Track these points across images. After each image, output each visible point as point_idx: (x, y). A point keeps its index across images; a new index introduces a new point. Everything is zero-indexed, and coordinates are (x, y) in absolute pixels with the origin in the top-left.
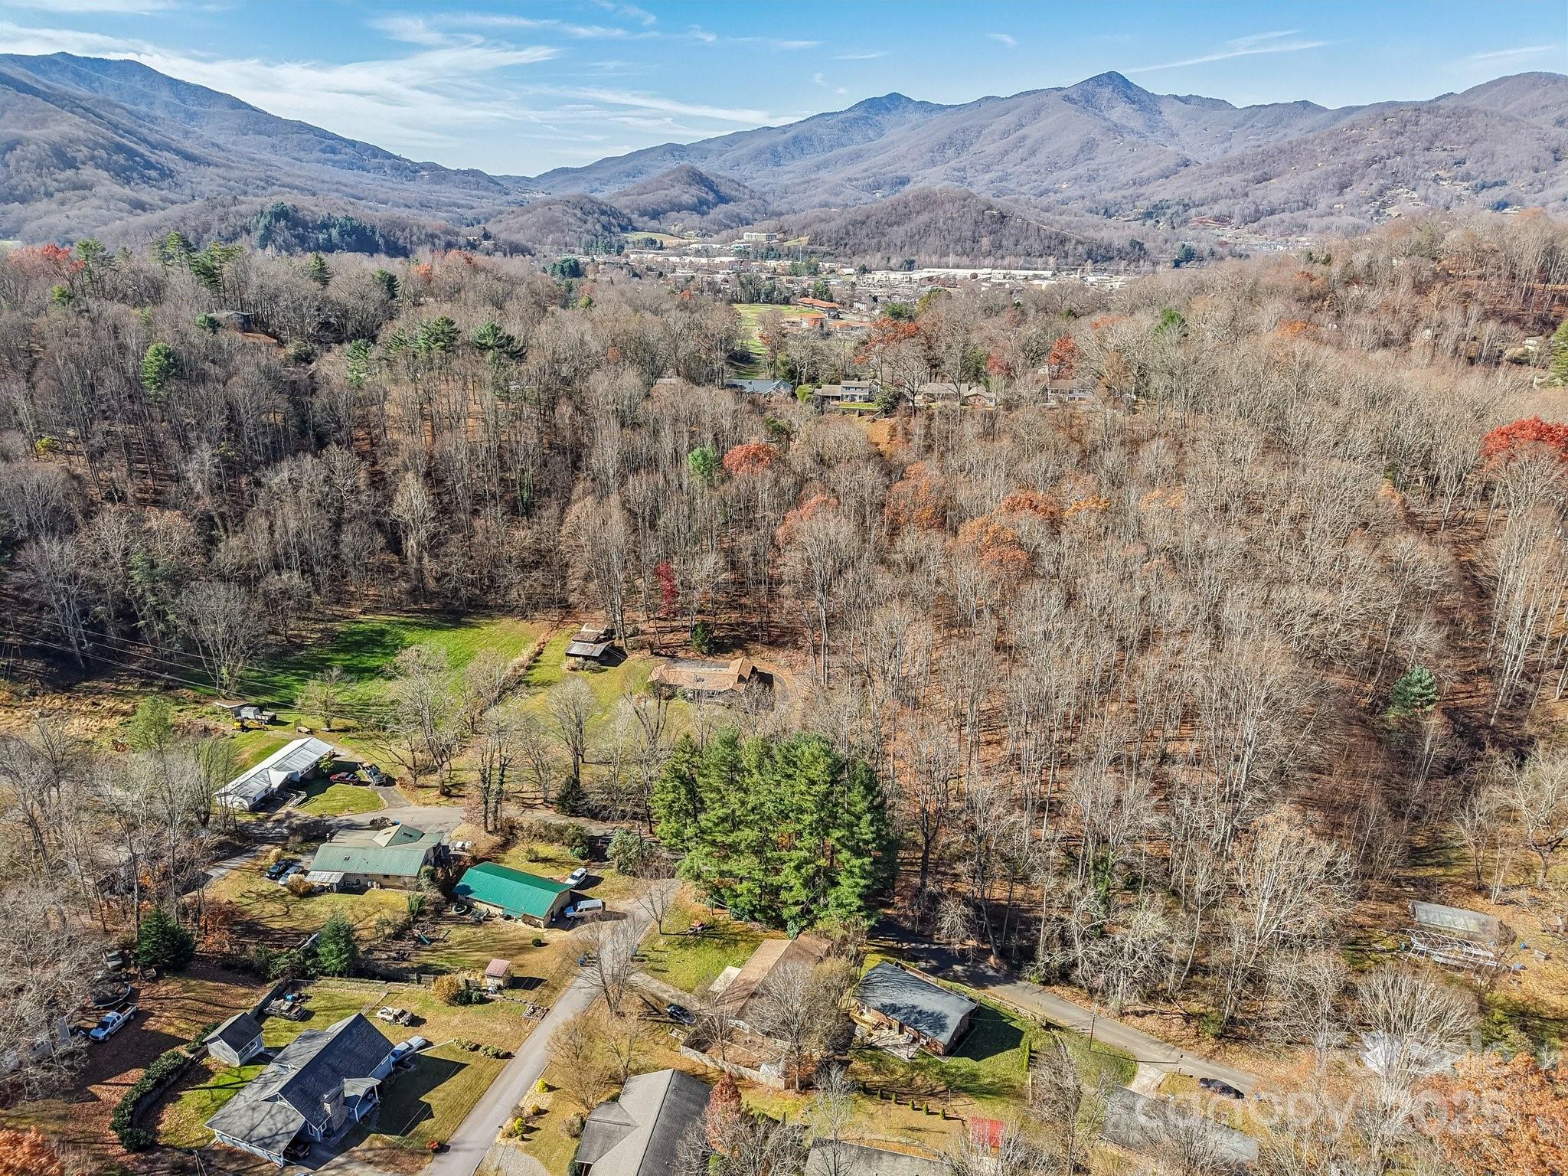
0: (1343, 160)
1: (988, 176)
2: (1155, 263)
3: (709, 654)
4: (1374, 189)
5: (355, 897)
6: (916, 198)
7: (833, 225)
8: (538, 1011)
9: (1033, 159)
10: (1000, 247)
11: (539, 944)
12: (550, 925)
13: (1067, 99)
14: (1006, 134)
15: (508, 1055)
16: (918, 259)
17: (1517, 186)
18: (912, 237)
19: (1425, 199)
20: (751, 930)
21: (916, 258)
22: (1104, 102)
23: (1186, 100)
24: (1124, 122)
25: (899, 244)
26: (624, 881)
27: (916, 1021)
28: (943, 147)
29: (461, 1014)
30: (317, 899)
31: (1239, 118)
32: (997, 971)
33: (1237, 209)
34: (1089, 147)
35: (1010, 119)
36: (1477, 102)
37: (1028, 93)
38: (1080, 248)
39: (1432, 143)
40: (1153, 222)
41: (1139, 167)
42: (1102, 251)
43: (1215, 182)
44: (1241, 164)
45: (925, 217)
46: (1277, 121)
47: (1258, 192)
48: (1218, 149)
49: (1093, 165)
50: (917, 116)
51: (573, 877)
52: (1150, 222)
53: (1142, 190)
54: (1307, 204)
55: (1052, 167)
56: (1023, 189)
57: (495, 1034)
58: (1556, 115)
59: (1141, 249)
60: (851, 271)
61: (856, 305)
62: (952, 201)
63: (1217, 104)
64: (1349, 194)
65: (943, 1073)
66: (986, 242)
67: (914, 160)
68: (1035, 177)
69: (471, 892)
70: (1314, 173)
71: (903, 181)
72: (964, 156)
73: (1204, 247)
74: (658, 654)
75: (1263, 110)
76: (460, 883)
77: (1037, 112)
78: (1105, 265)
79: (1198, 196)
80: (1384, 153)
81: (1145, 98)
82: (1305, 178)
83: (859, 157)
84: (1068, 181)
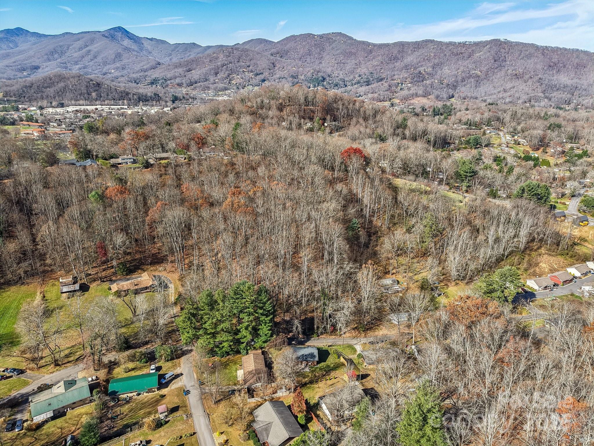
0: (214, 64)
1: (77, 66)
2: (166, 102)
3: (127, 275)
4: (226, 74)
5: (64, 418)
6: (55, 76)
7: (14, 88)
8: (188, 416)
9: (96, 60)
10: (101, 97)
11: (163, 396)
12: (159, 389)
13: (104, 35)
14: (80, 49)
15: (194, 433)
16: (66, 102)
17: (266, 74)
18: (58, 93)
19: (242, 78)
20: (229, 359)
21: (63, 102)
22: (120, 38)
23: (151, 39)
24: (129, 46)
25: (52, 96)
26: (169, 364)
27: (306, 358)
28: (52, 53)
29: (162, 431)
30: (44, 427)
31: (173, 47)
32: (304, 338)
33: (184, 81)
34: (118, 56)
35: (80, 43)
36: (247, 47)
37: (86, 32)
38: (135, 97)
39: (239, 60)
40: (155, 86)
41: (142, 64)
42: (144, 97)
43: (173, 71)
44: (180, 65)
45: (62, 85)
46: (186, 50)
47: (189, 75)
48: (168, 59)
49: (123, 63)
50: (33, 38)
51: (152, 370)
52: (154, 86)
53: (146, 73)
54: (206, 80)
55: (105, 63)
56: (96, 72)
57: (181, 430)
58: (270, 52)
59: (159, 96)
60: (35, 108)
61: (51, 124)
62: (73, 77)
63: (163, 42)
64: (219, 76)
65: (321, 369)
66: (94, 94)
67: (39, 58)
68: (99, 67)
69: (117, 392)
70: (206, 69)
71: (37, 68)
72: (63, 58)
73: (179, 95)
74: (103, 281)
75: (180, 45)
76: (109, 391)
77: (92, 41)
78: (147, 103)
79: (169, 76)
80: (226, 62)
81: (135, 37)
82: (204, 70)
83: (8, 56)
84: (114, 69)
